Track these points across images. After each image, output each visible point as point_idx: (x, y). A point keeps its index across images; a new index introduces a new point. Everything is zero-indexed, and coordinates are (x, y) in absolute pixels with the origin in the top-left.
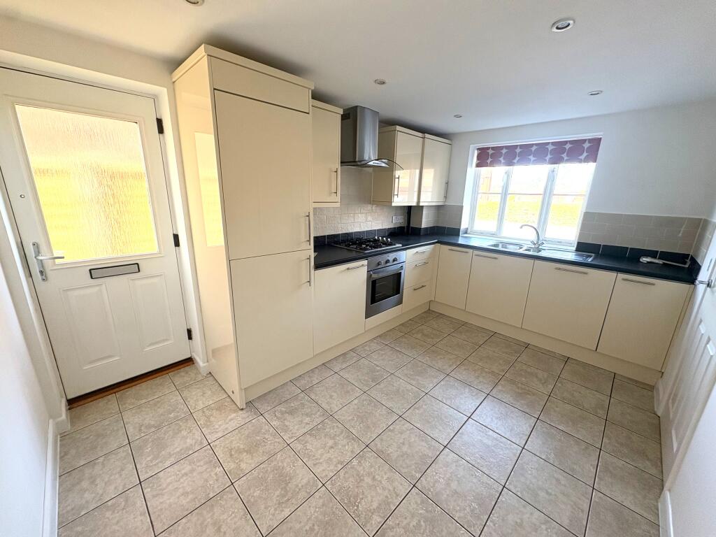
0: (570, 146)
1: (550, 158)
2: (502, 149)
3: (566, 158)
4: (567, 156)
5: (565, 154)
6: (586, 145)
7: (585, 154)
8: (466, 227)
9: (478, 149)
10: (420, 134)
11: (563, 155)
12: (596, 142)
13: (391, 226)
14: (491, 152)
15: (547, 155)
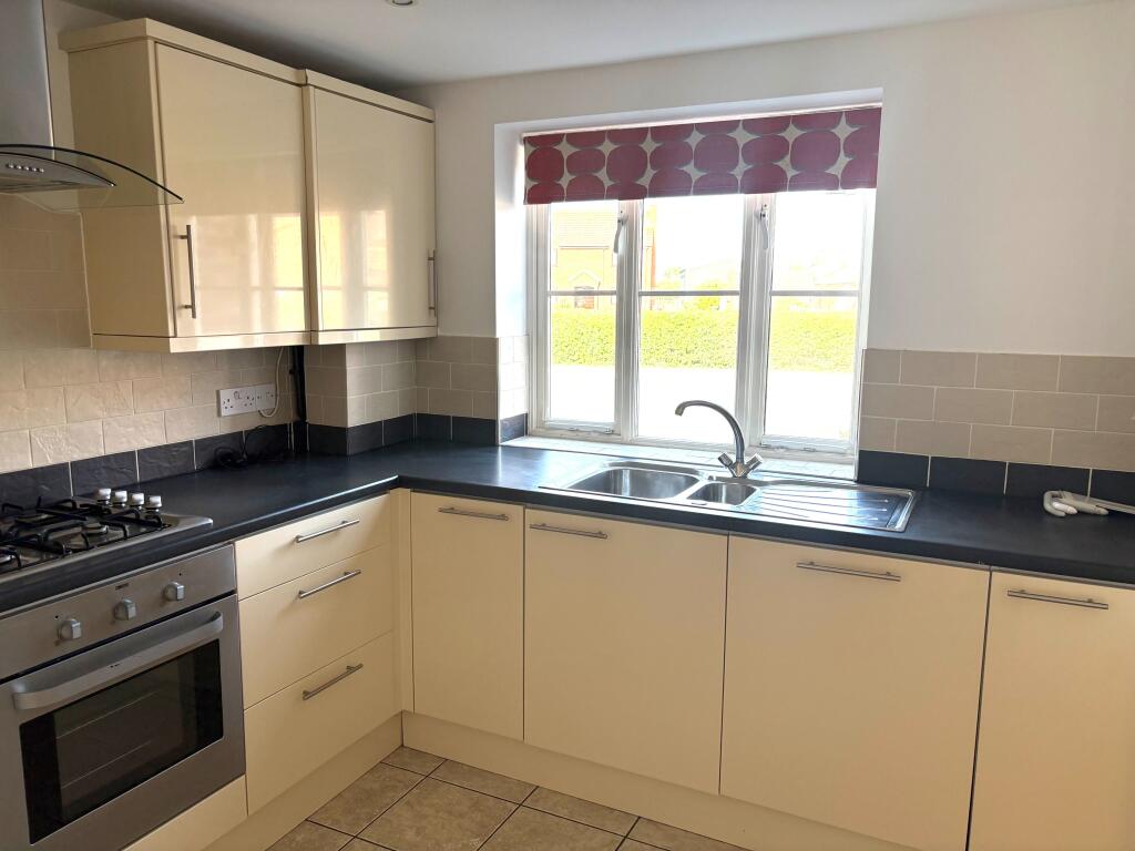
0: (799, 133)
1: (746, 173)
2: (600, 142)
3: (791, 173)
4: (794, 164)
5: (788, 158)
6: (843, 131)
7: (843, 160)
8: (522, 410)
9: (528, 141)
10: (286, 72)
11: (780, 163)
12: (868, 120)
13: (215, 428)
14: (566, 150)
15: (736, 164)
